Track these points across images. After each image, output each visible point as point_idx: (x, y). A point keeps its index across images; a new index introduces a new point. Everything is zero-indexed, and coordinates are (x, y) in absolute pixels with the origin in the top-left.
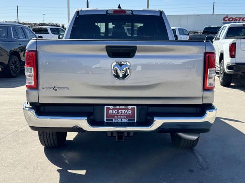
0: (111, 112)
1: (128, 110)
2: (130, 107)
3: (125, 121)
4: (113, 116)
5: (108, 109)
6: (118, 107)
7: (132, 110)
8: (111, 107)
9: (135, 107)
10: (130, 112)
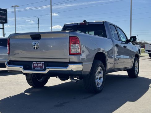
0: (35, 65)
1: (41, 64)
2: (42, 63)
3: (39, 69)
4: (35, 67)
5: (34, 64)
6: (37, 63)
7: (43, 64)
8: (35, 63)
9: (44, 63)
10: (42, 65)
